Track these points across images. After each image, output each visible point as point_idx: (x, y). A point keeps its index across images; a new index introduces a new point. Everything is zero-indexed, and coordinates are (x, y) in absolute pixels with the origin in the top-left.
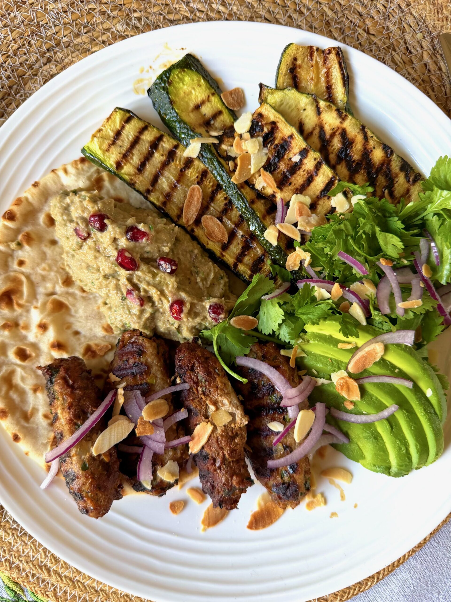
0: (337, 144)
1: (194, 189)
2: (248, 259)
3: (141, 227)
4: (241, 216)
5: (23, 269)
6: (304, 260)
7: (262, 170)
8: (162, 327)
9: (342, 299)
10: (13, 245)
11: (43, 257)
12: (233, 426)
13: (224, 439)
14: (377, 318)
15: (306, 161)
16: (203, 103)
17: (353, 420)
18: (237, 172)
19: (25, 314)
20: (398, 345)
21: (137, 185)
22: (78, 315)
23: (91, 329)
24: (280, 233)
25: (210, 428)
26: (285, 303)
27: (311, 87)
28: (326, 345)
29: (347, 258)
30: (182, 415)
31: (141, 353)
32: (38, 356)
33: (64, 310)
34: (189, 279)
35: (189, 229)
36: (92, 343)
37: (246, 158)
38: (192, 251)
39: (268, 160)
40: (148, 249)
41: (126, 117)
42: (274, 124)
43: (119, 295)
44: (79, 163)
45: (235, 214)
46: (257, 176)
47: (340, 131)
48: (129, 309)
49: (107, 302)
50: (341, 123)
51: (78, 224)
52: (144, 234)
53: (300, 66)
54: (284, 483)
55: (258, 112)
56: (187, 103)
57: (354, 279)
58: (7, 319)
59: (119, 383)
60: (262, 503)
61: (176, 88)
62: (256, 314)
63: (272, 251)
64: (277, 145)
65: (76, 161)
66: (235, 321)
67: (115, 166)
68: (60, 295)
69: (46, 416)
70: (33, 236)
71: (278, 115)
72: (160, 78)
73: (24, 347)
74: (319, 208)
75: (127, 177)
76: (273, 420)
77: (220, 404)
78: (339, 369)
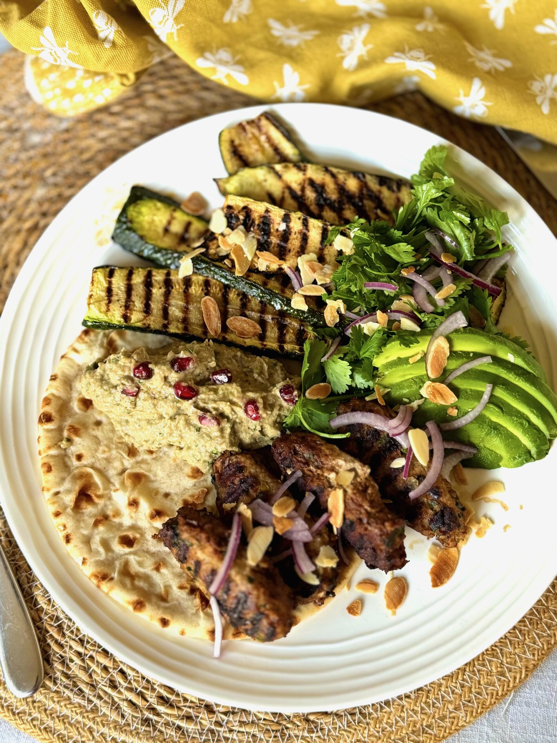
0: (311, 195)
1: (205, 302)
2: (290, 336)
3: (182, 355)
4: (261, 302)
5: (84, 462)
6: (339, 308)
7: (258, 252)
8: (246, 438)
9: (391, 322)
10: (64, 444)
11: (97, 441)
12: (359, 480)
13: (358, 495)
14: (426, 319)
15: (292, 225)
16: (169, 223)
17: (464, 422)
18: (237, 266)
19: (108, 503)
20: (457, 331)
21: (152, 327)
22: (158, 478)
23: (178, 484)
24: (306, 297)
25: (340, 493)
26: (345, 355)
27: (259, 157)
28: (400, 368)
29: (373, 286)
30: (309, 499)
31: (241, 469)
32: (142, 535)
33: (143, 480)
34: (247, 381)
35: (220, 338)
36: (186, 497)
37: (238, 250)
38: (235, 356)
39: (258, 240)
40: (198, 371)
41: (107, 273)
42: (245, 208)
43: (193, 429)
44: (83, 336)
45: (255, 303)
46: (256, 260)
47: (307, 182)
48: (209, 436)
49: (182, 446)
50: (304, 174)
51: (123, 384)
52: (188, 360)
53: (240, 145)
54: (436, 513)
55: (226, 205)
56: (156, 231)
57: (392, 299)
58: (95, 515)
59: (236, 507)
60: (434, 558)
61: (138, 223)
62: (324, 379)
63: (307, 317)
64: (259, 225)
65: (80, 337)
66: (309, 393)
67: (122, 320)
68: (132, 468)
69: (181, 587)
70: (77, 426)
71: (245, 199)
72: (119, 221)
73: (125, 533)
74: (328, 258)
75: (139, 324)
76: (393, 459)
77: (337, 468)
78: (424, 383)
